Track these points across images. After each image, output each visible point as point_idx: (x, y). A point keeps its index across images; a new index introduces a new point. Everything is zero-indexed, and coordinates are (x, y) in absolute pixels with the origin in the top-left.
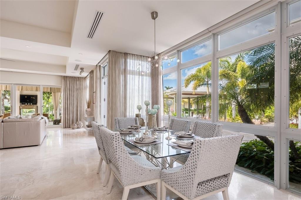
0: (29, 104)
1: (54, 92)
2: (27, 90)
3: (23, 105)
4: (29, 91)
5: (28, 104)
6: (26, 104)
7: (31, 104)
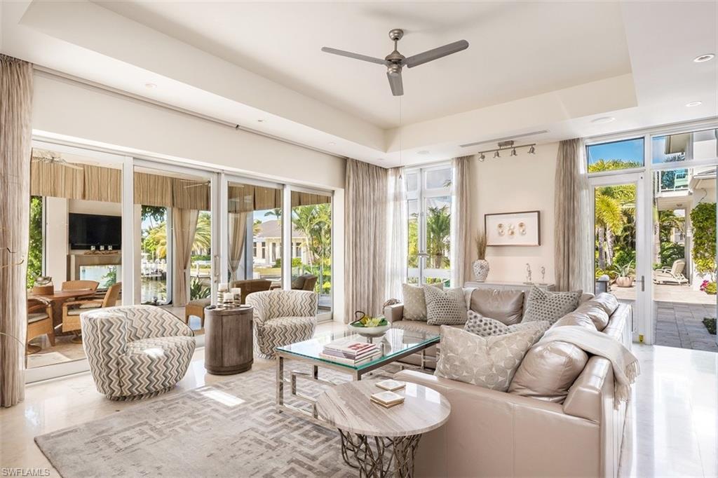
0: (102, 248)
5: (98, 248)
6: (93, 248)
7: (109, 247)
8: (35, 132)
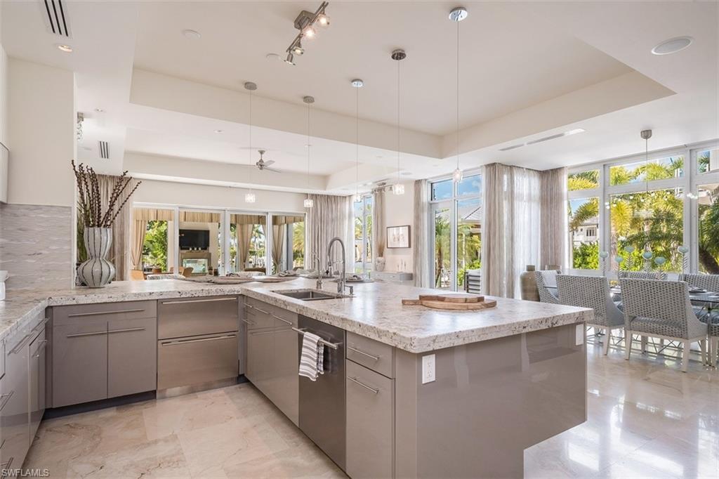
0: (195, 249)
1: (242, 225)
2: (194, 221)
3: (185, 251)
4: (197, 221)
5: (193, 249)
6: (191, 249)
7: (200, 249)
8: (134, 202)
